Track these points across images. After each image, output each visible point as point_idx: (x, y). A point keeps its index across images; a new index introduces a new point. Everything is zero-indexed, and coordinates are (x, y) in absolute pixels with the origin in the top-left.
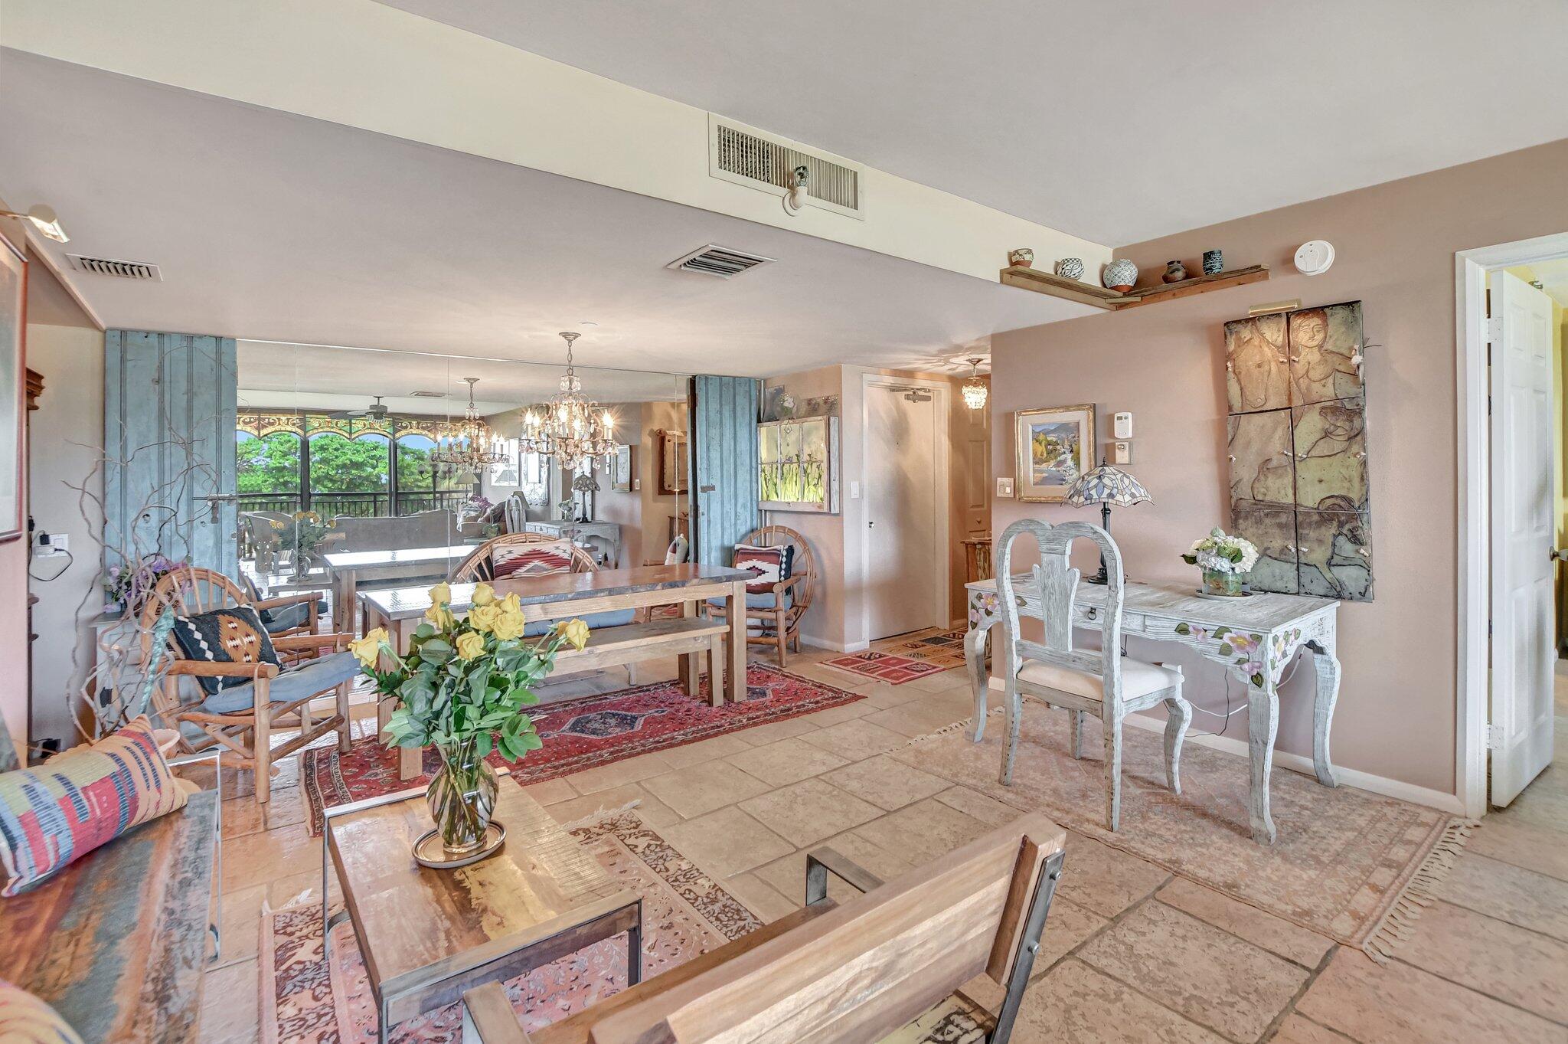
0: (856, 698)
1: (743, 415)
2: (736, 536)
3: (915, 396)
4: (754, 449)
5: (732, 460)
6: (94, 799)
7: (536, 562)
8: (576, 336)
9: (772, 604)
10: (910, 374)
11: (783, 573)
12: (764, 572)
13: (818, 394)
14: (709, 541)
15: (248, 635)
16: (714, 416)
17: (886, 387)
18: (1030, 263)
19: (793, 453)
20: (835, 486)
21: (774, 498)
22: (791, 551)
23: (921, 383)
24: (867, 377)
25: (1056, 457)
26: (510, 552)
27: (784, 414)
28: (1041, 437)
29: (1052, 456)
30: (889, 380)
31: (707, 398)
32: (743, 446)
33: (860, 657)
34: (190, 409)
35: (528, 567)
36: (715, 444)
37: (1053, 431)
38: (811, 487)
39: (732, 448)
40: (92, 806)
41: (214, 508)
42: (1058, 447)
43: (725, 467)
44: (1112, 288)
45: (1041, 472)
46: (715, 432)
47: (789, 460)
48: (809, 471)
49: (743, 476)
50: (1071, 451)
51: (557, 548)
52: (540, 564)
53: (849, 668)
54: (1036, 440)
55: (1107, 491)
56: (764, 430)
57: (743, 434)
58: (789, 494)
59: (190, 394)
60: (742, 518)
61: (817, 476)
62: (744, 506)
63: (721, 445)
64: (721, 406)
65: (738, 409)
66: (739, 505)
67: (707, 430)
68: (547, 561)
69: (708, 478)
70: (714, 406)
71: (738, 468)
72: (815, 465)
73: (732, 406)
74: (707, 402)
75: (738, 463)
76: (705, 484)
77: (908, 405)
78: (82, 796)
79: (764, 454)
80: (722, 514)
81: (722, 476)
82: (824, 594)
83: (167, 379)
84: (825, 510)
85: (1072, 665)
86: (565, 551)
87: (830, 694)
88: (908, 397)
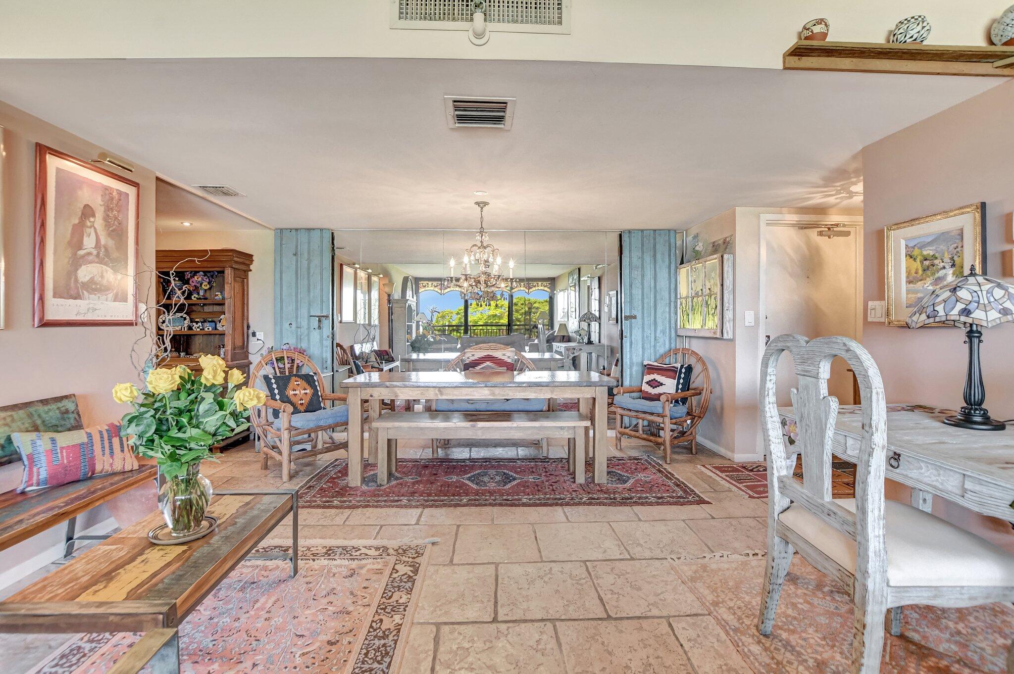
0: (701, 502)
1: (663, 261)
2: (655, 355)
3: (831, 231)
4: (673, 286)
5: (652, 296)
6: (65, 454)
7: (488, 363)
8: (486, 204)
9: (660, 411)
10: (821, 210)
11: (680, 386)
12: (662, 384)
13: (718, 237)
14: (631, 358)
15: (305, 389)
16: (636, 261)
17: (793, 225)
18: (825, 35)
19: (699, 289)
20: (728, 315)
21: (687, 326)
22: (689, 369)
23: (834, 218)
24: (765, 217)
25: (933, 274)
26: (473, 355)
27: (697, 256)
28: (916, 252)
29: (929, 273)
30: (794, 218)
31: (630, 248)
32: (663, 283)
33: (744, 467)
34: (309, 268)
35: (482, 366)
36: (637, 283)
37: (929, 244)
38: (710, 316)
39: (652, 285)
40: (62, 457)
41: (320, 321)
42: (936, 262)
43: (646, 301)
44: (1006, 44)
45: (916, 292)
46: (637, 274)
47: (697, 294)
48: (709, 303)
49: (662, 308)
50: (953, 265)
51: (504, 355)
52: (490, 364)
53: (723, 475)
54: (910, 256)
55: (960, 306)
56: (683, 272)
57: (663, 274)
58: (695, 324)
59: (309, 261)
60: (661, 340)
61: (714, 307)
62: (663, 332)
63: (642, 284)
64: (643, 253)
65: (659, 256)
66: (658, 332)
67: (630, 273)
68: (495, 363)
69: (631, 309)
70: (636, 254)
71: (658, 301)
72: (713, 297)
73: (652, 253)
74: (630, 251)
75: (658, 298)
76: (628, 314)
77: (822, 241)
78: (59, 451)
79: (683, 290)
80: (643, 338)
81: (643, 308)
82: (722, 408)
83: (299, 253)
84: (718, 335)
85: (827, 518)
86: (509, 357)
87: (680, 493)
88: (821, 234)
